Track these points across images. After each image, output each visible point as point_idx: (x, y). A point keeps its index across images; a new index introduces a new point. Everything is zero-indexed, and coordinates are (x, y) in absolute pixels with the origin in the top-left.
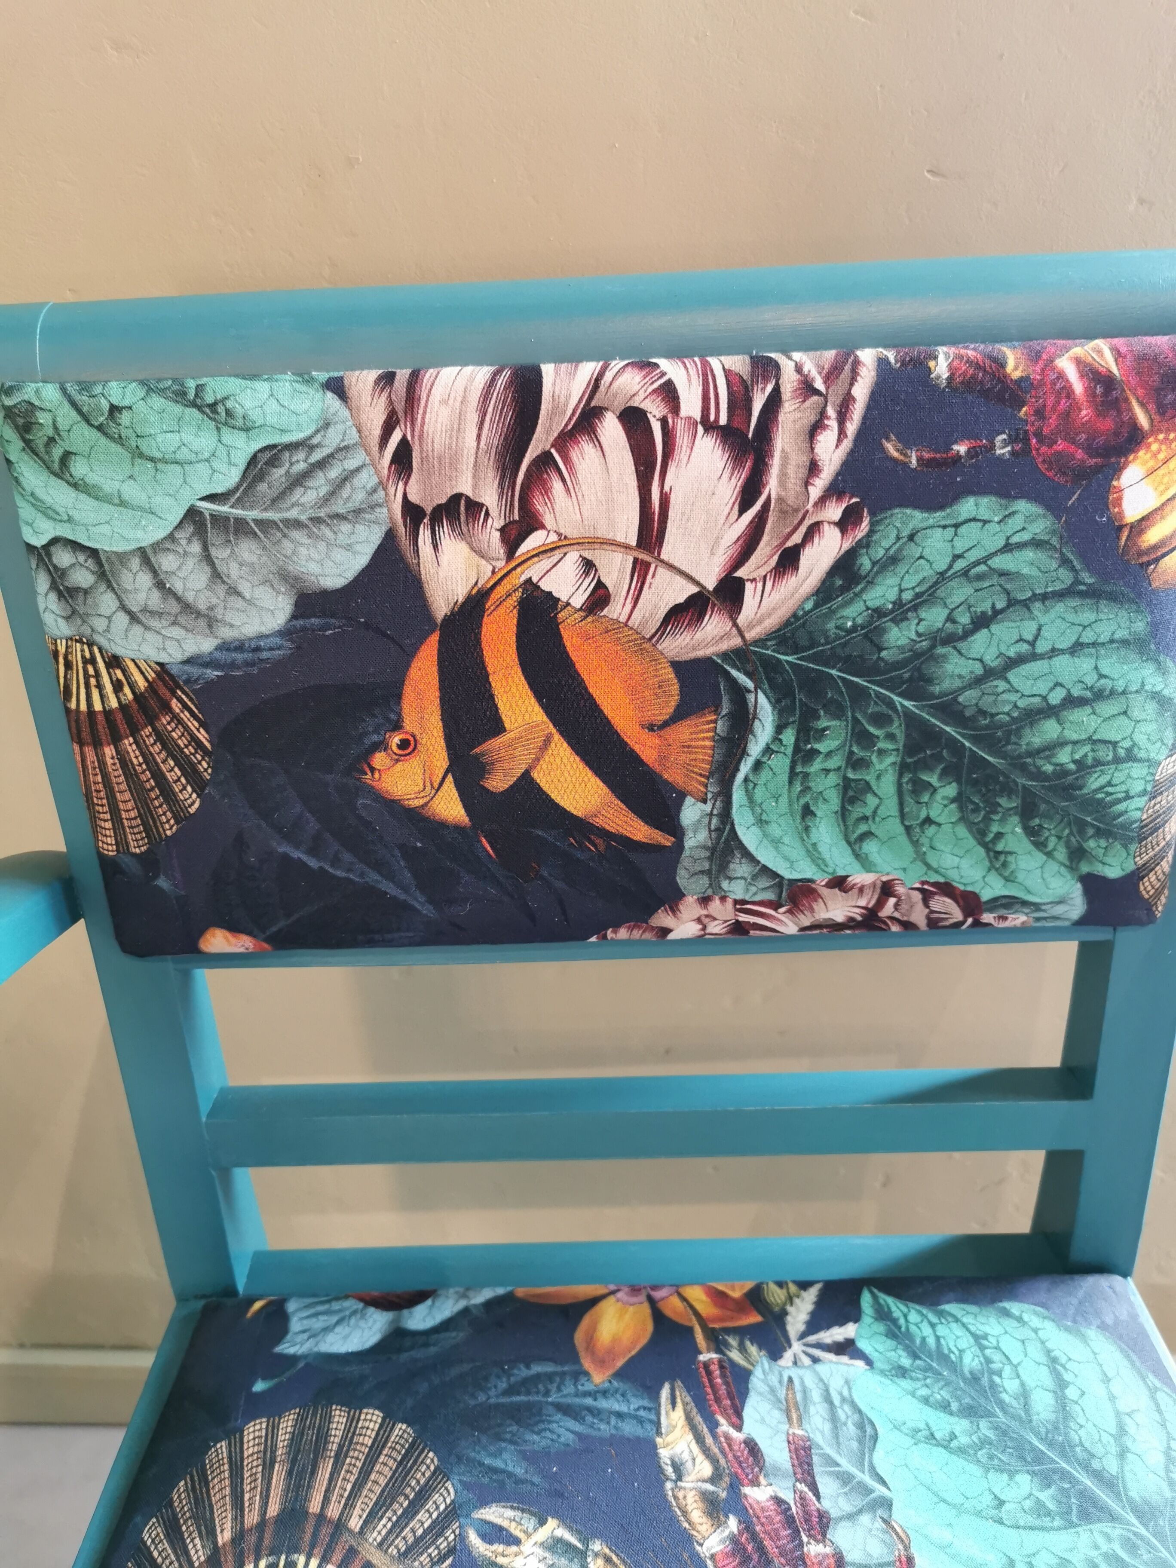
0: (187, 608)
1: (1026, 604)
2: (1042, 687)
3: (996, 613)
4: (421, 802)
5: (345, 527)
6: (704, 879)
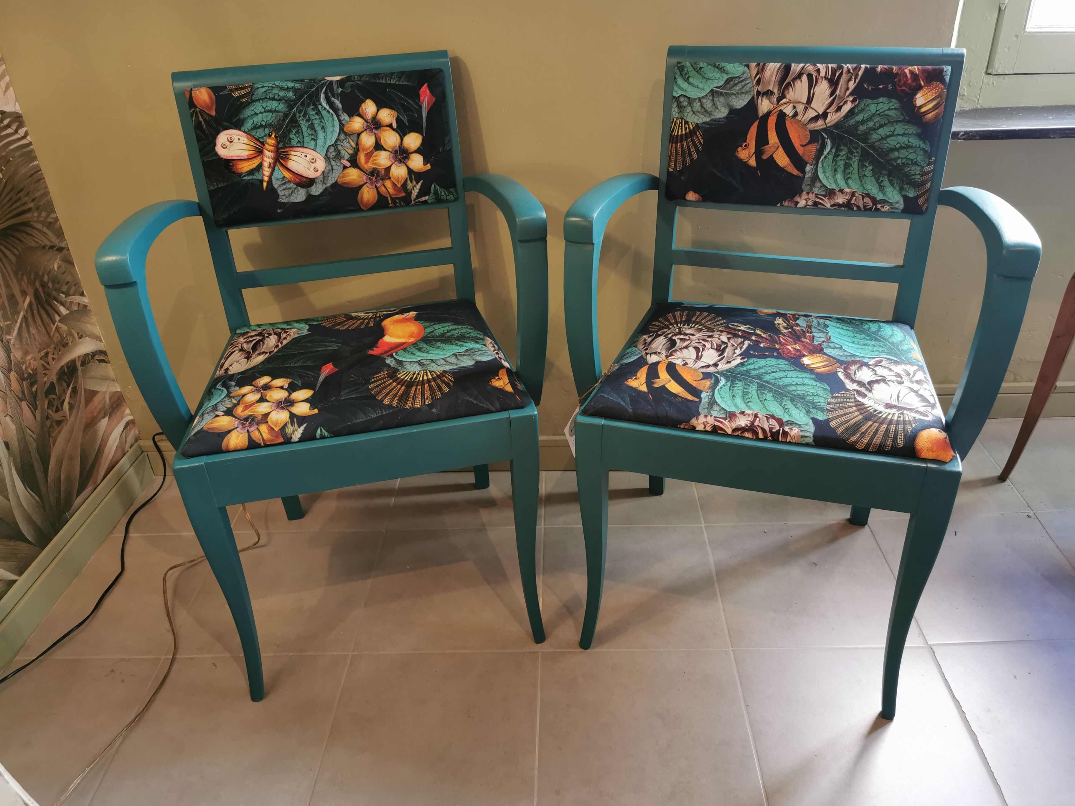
0: (706, 111)
1: (892, 123)
2: (895, 143)
3: (885, 124)
4: (746, 160)
5: (744, 95)
6: (809, 187)
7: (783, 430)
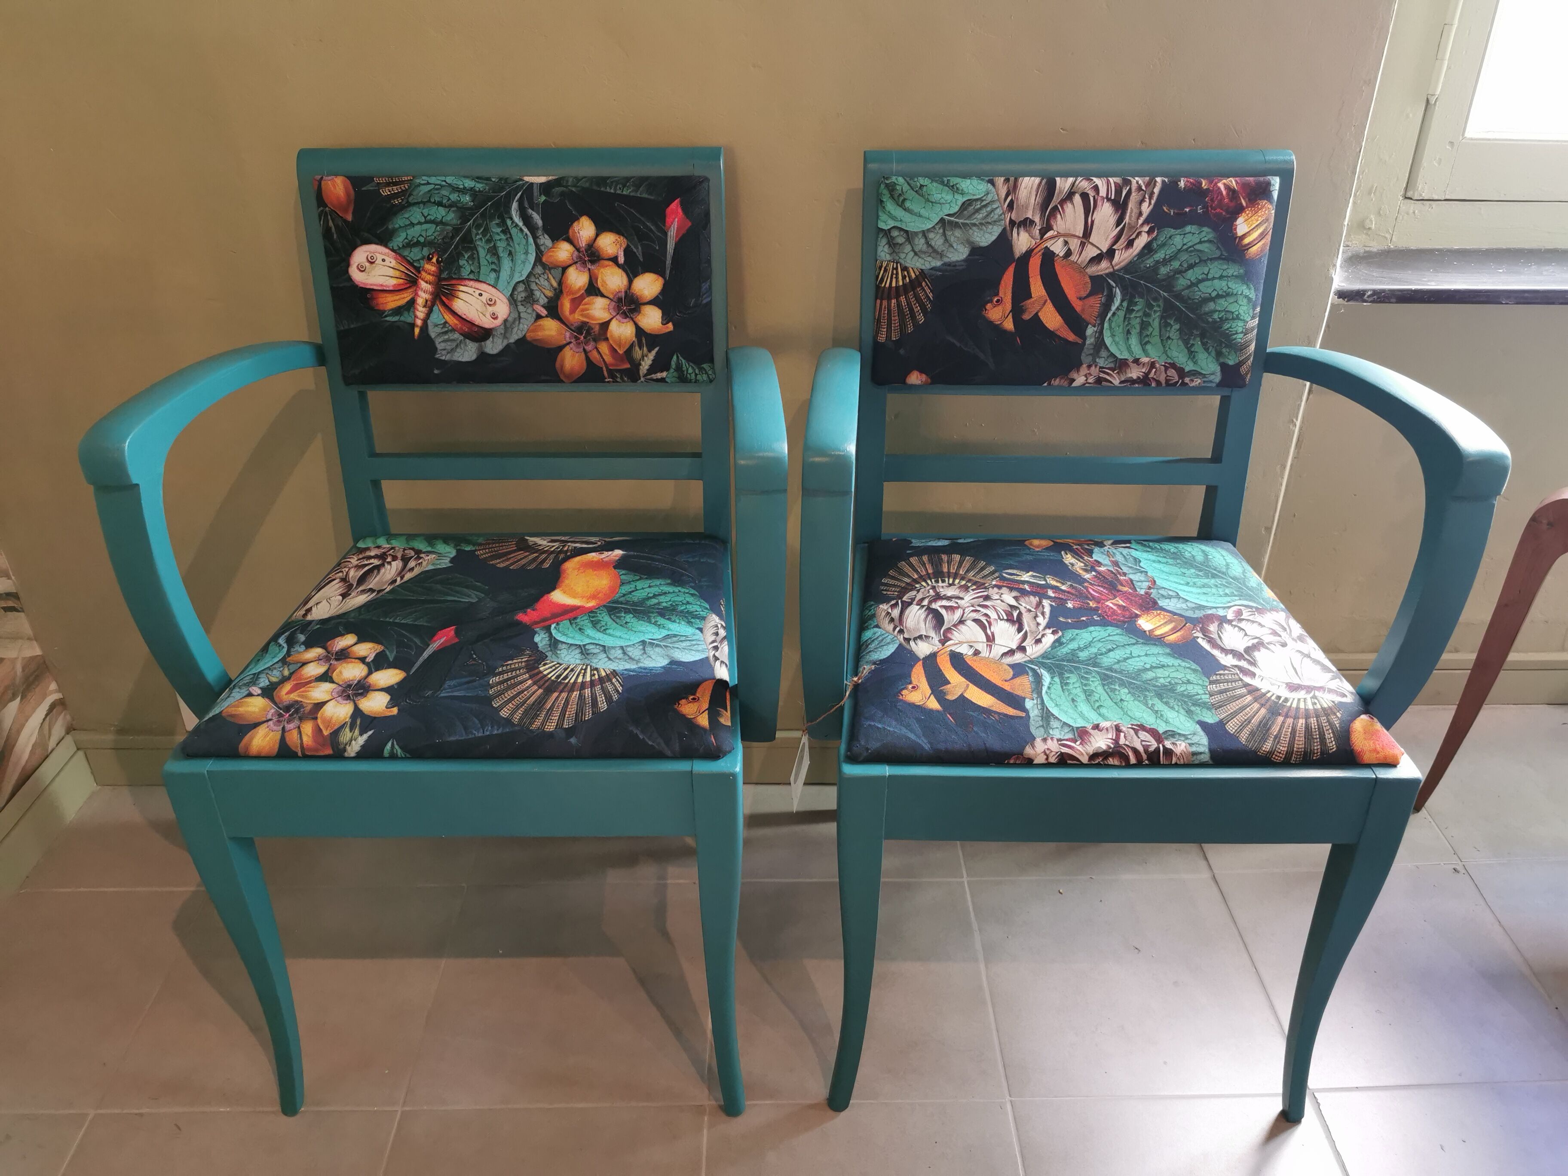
0: (935, 251)
1: (1205, 261)
2: (1209, 291)
3: (1196, 264)
4: (999, 322)
5: (990, 227)
6: (1090, 358)
7: (1164, 746)
